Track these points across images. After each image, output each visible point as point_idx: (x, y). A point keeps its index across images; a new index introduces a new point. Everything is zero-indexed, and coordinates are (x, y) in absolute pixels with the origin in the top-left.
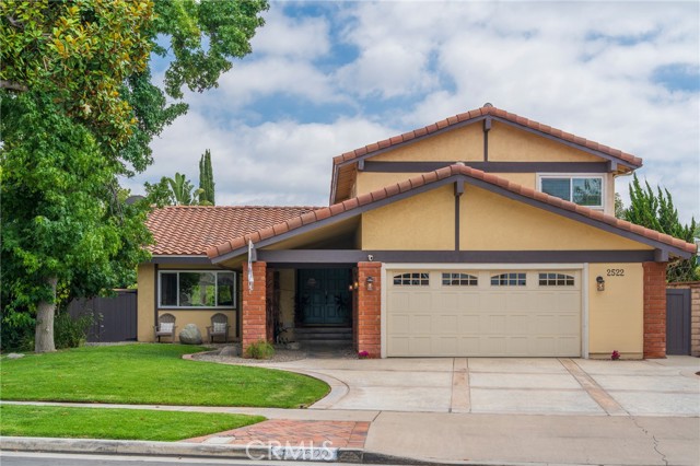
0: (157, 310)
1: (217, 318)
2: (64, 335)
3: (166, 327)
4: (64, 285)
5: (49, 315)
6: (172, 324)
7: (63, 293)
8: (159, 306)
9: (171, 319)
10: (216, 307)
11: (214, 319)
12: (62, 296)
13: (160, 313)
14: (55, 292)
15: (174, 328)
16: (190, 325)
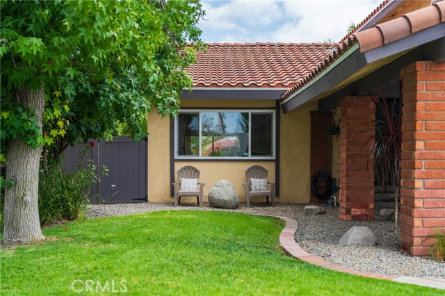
0: (173, 161)
1: (255, 172)
2: (57, 201)
3: (188, 185)
4: (57, 113)
5: (30, 169)
6: (195, 181)
7: (55, 127)
8: (176, 157)
9: (195, 173)
10: (250, 157)
11: (250, 173)
12: (54, 133)
13: (178, 166)
14: (40, 125)
15: (201, 185)
16: (223, 181)
